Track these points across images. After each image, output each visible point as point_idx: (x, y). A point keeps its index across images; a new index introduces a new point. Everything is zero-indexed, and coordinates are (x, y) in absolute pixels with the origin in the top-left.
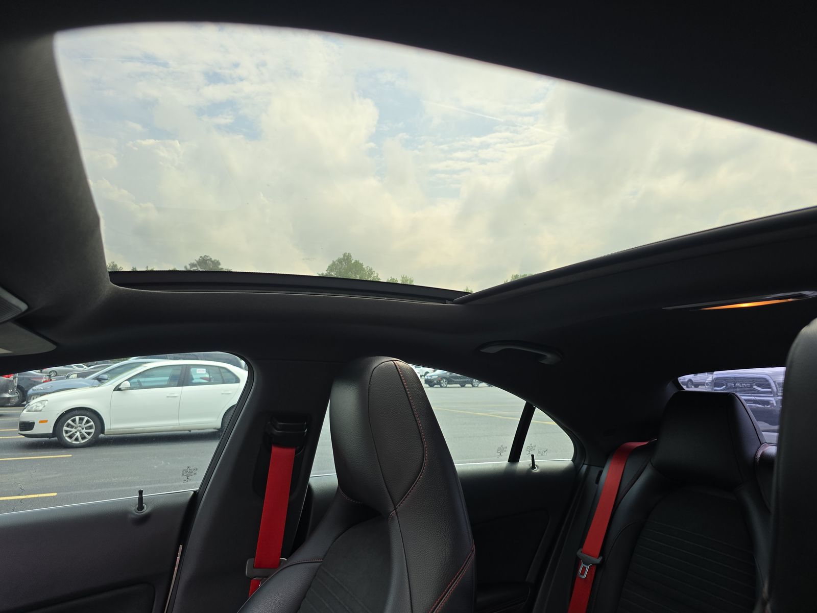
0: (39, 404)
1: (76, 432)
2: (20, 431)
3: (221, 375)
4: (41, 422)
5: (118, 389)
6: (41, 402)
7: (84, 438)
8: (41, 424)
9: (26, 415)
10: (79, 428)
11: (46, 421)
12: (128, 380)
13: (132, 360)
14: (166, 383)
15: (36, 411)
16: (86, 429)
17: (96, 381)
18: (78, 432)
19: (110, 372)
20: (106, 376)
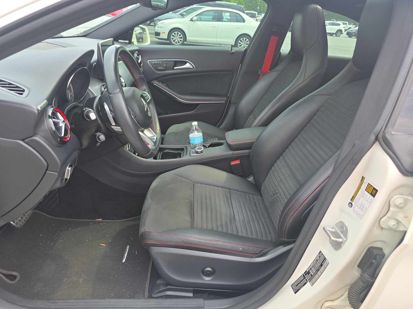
0: (161, 24)
1: (176, 39)
2: (155, 36)
3: (237, 17)
4: (163, 33)
5: (191, 20)
6: (162, 23)
7: (179, 42)
8: (163, 34)
9: (157, 29)
10: (177, 38)
11: (164, 33)
12: (196, 16)
13: (195, 6)
14: (211, 20)
15: (160, 27)
16: (180, 38)
17: (181, 16)
18: (177, 40)
19: (187, 12)
20: (185, 14)
